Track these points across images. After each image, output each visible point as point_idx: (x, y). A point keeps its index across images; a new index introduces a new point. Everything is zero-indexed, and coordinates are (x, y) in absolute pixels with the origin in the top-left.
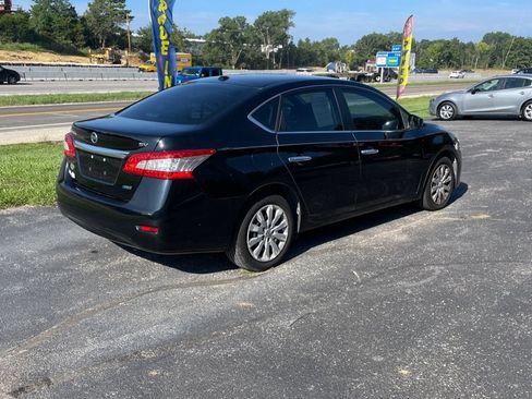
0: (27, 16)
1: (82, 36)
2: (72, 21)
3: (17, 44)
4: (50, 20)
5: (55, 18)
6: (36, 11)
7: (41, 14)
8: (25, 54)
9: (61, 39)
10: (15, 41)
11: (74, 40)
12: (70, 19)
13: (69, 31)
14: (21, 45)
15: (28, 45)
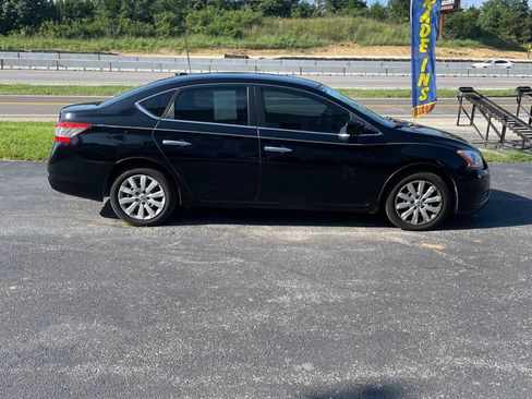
0: (478, 12)
1: (529, 31)
2: (522, 16)
3: (458, 40)
4: (498, 15)
5: (504, 13)
6: (486, 7)
7: (491, 9)
8: (462, 50)
9: (505, 35)
10: (457, 37)
11: (518, 35)
12: (520, 13)
13: (516, 26)
14: (462, 42)
15: (469, 41)
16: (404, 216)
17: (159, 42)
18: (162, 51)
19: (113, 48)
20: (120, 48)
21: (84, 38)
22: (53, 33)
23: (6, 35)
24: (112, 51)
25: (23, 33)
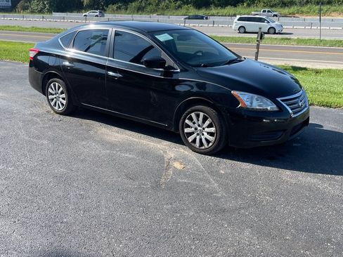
16: (190, 139)
17: (333, 8)
18: (333, 14)
19: (298, 13)
20: (302, 12)
21: (281, 7)
22: (263, 4)
23: (235, 6)
24: (297, 15)
25: (245, 4)
